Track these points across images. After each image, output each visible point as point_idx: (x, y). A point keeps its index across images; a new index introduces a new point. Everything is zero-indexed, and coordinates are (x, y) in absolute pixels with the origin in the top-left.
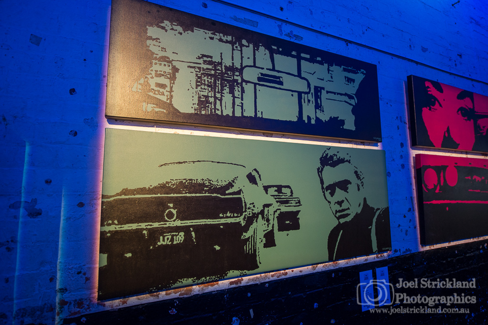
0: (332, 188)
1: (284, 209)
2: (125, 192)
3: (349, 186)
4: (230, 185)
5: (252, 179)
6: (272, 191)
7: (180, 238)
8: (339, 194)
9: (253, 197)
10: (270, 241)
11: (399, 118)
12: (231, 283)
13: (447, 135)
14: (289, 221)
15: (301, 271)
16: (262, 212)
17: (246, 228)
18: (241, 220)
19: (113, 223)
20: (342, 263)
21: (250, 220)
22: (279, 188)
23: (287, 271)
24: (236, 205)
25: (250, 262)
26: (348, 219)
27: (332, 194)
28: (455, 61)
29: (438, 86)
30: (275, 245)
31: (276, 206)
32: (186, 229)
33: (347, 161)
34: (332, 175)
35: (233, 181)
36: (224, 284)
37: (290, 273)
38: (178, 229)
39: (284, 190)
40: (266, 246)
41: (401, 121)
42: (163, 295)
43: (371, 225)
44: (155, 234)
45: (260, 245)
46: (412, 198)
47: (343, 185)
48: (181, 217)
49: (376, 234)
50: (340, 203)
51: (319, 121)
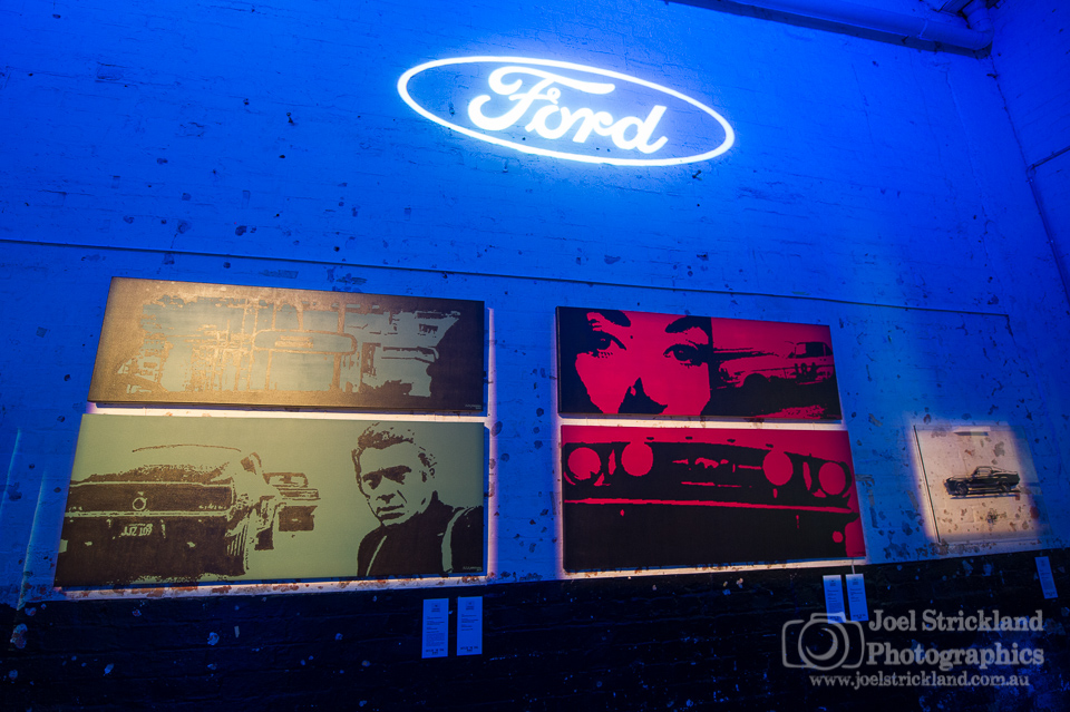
0: (375, 479)
1: (291, 503)
2: (94, 478)
3: (406, 474)
4: (217, 471)
5: (248, 466)
6: (275, 480)
7: (148, 529)
8: (387, 486)
10: (265, 541)
11: (539, 371)
12: (214, 590)
13: (633, 392)
14: (299, 519)
15: (320, 587)
16: (258, 506)
17: (233, 524)
18: (227, 514)
19: (77, 510)
20: (394, 583)
21: (239, 516)
22: (287, 478)
23: (298, 584)
24: (223, 496)
25: (235, 566)
26: (399, 521)
27: (374, 486)
28: (689, 267)
29: (618, 317)
30: (272, 548)
31: (279, 498)
32: (156, 521)
33: (407, 440)
34: (374, 460)
35: (222, 468)
36: (204, 590)
37: (303, 587)
38: (146, 520)
39: (293, 479)
40: (258, 547)
41: (543, 376)
42: (128, 593)
43: (444, 532)
44: (119, 524)
45: (250, 547)
46: (552, 495)
47: (396, 474)
48: (153, 505)
49: (453, 545)
50: (387, 498)
51: (365, 388)
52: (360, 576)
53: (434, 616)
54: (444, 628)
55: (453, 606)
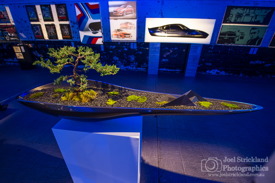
0: (252, 33)
1: (242, 36)
2: (223, 32)
3: (256, 33)
4: (235, 32)
5: (238, 31)
6: (241, 33)
7: (227, 38)
8: (253, 34)
9: (238, 34)
10: (238, 40)
14: (242, 38)
15: (241, 45)
16: (238, 36)
17: (235, 38)
18: (235, 37)
19: (220, 36)
20: (249, 46)
21: (236, 37)
22: (242, 33)
24: (235, 35)
25: (234, 42)
26: (253, 39)
27: (251, 34)
31: (241, 35)
32: (228, 37)
34: (253, 31)
36: (230, 45)
37: (239, 45)
38: (227, 37)
42: (222, 45)
44: (224, 37)
45: (236, 40)
46: (272, 37)
47: (254, 33)
48: (228, 36)
49: (258, 42)
50: (252, 36)
51: (254, 21)
52: (246, 45)
53: (252, 49)
54: (252, 51)
55: (254, 49)
